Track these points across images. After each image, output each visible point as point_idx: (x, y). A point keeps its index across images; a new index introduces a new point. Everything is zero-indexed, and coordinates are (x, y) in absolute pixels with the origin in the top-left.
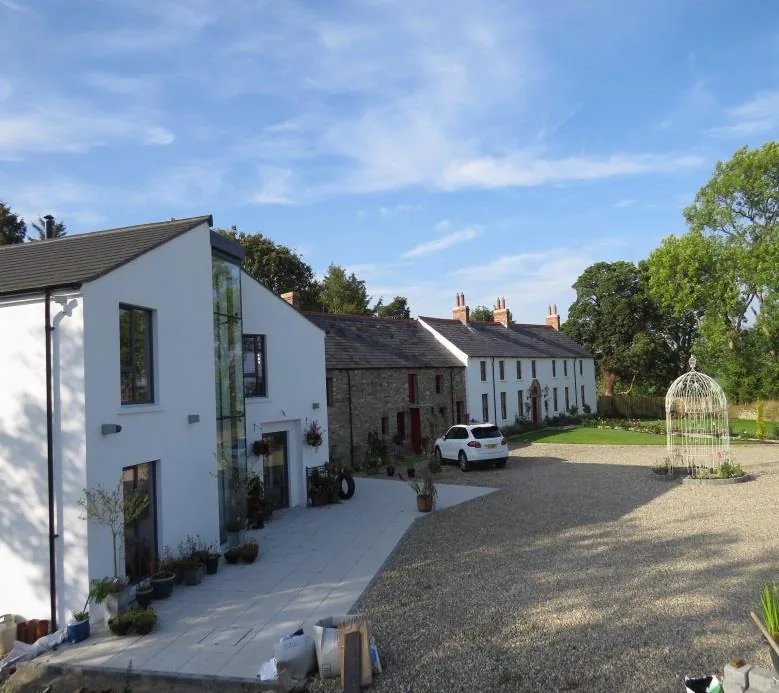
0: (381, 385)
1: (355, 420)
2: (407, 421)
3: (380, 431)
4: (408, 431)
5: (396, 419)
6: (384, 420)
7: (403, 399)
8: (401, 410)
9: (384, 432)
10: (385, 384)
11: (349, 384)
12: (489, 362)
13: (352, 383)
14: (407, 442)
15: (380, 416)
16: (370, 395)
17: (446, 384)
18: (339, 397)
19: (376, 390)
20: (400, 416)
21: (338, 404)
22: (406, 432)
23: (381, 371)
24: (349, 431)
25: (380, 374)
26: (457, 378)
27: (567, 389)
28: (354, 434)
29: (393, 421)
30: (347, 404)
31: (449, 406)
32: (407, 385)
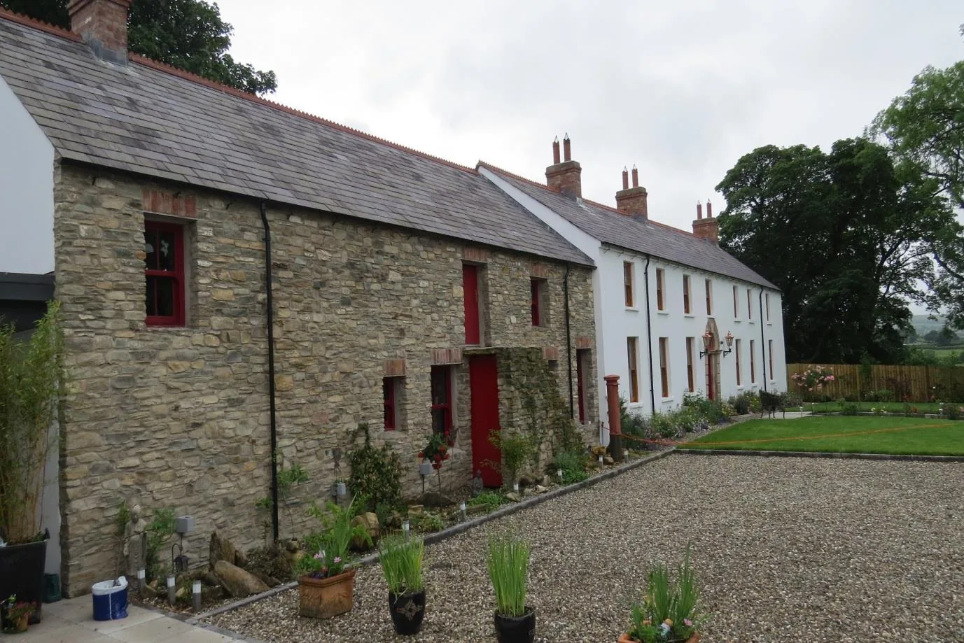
0: (382, 278)
1: (284, 382)
2: (460, 389)
3: (376, 422)
4: (461, 420)
5: (427, 384)
6: (392, 385)
7: (451, 328)
8: (444, 361)
9: (390, 423)
10: (394, 276)
11: (267, 255)
12: (638, 266)
13: (279, 254)
14: (458, 451)
15: (377, 373)
16: (346, 302)
17: (555, 307)
18: (223, 294)
19: (369, 293)
20: (441, 376)
21: (217, 321)
22: (456, 423)
23: (384, 236)
24: (264, 417)
25: (378, 244)
26: (577, 295)
27: (752, 342)
28: (283, 427)
29: (418, 392)
30: (257, 322)
31: (561, 358)
32: (459, 291)
